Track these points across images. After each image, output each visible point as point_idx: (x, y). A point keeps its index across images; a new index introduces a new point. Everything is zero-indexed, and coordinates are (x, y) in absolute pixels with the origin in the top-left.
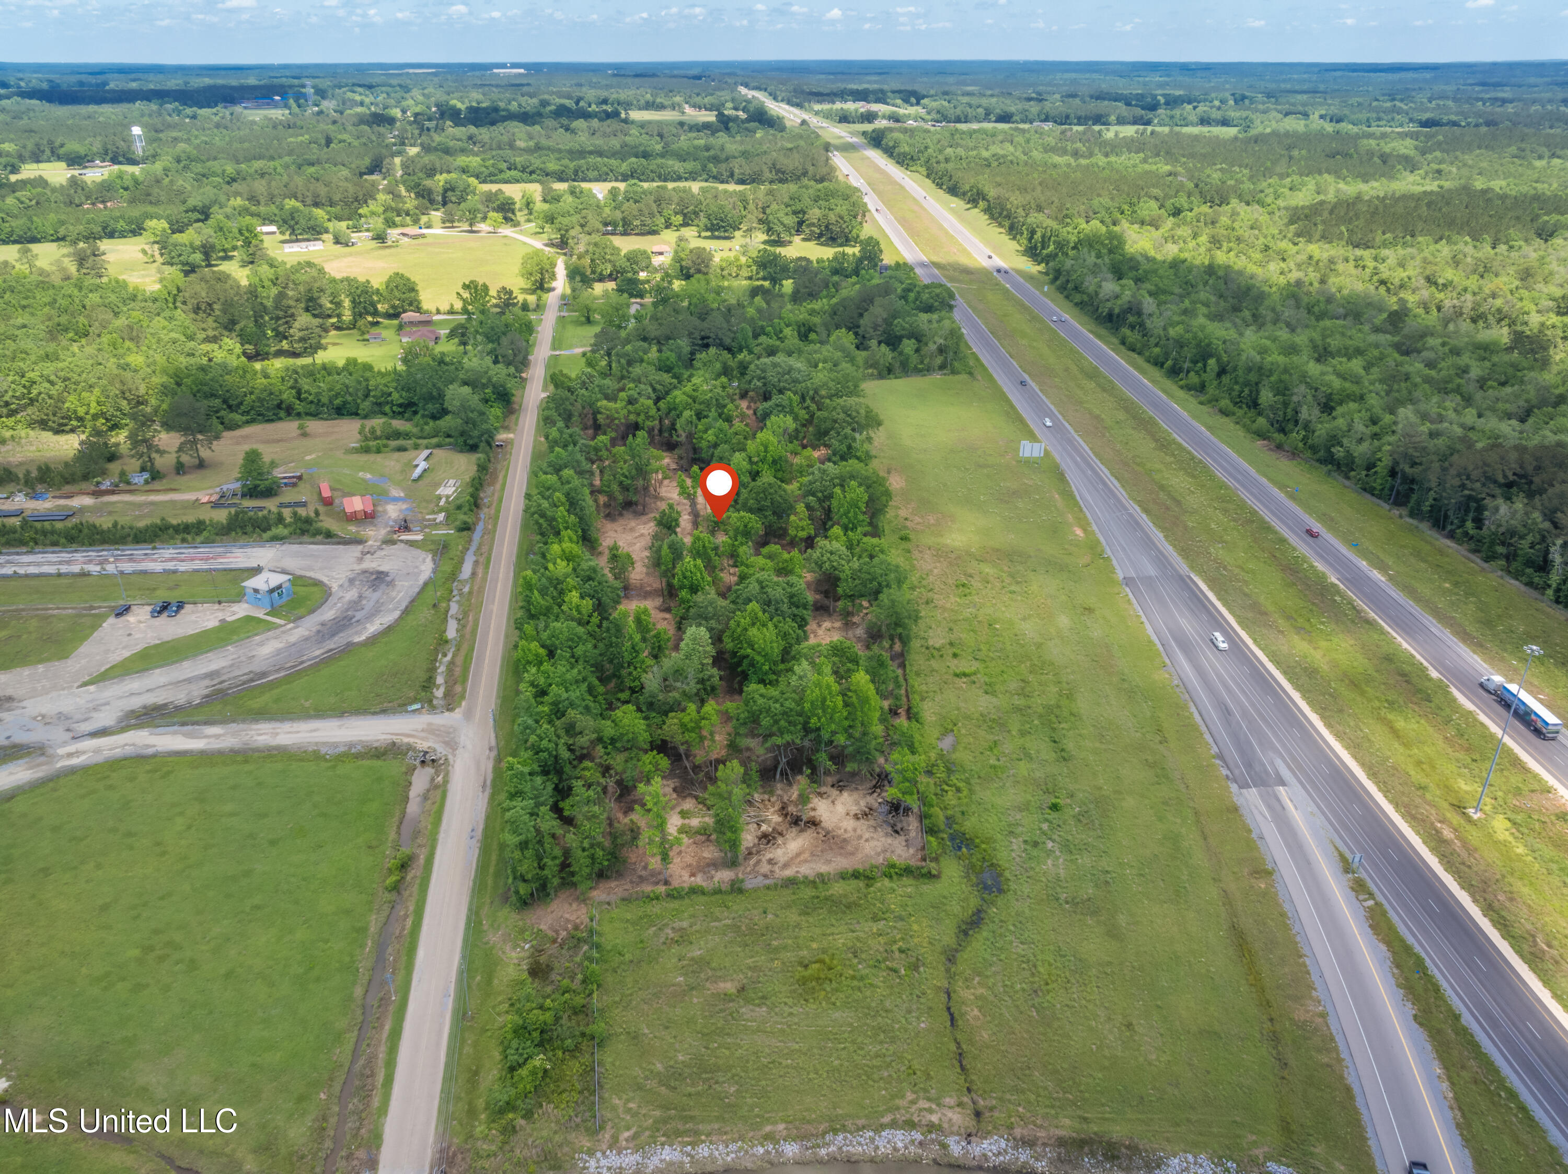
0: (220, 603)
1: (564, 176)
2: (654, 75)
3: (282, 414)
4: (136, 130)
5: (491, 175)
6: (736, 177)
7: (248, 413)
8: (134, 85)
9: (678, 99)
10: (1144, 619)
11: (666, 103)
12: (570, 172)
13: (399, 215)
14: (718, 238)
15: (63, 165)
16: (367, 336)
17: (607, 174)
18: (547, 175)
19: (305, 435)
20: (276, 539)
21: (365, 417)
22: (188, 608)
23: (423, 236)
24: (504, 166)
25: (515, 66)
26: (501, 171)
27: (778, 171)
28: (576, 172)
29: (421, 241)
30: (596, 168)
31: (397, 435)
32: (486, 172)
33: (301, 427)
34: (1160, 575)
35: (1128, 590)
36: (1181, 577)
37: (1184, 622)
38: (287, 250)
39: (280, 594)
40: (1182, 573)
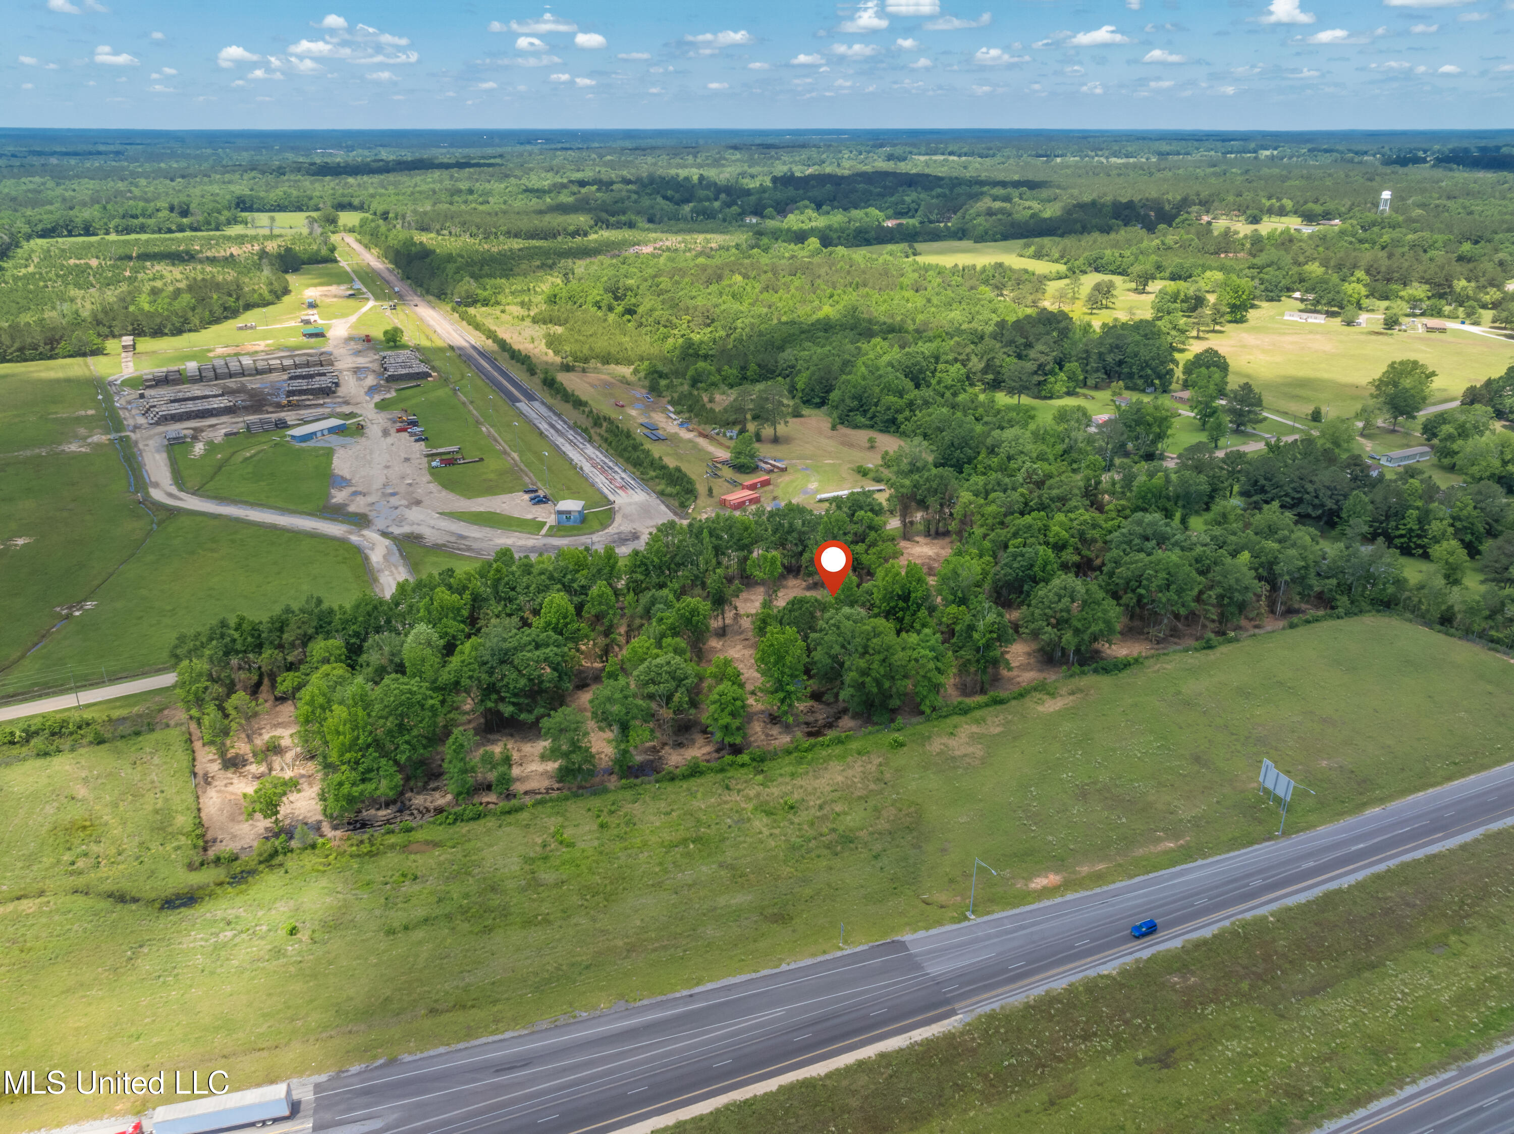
22: (549, 504)
34: (933, 978)
35: (866, 947)
36: (947, 1002)
37: (779, 1012)
38: (1286, 318)
39: (568, 519)
40: (957, 1006)
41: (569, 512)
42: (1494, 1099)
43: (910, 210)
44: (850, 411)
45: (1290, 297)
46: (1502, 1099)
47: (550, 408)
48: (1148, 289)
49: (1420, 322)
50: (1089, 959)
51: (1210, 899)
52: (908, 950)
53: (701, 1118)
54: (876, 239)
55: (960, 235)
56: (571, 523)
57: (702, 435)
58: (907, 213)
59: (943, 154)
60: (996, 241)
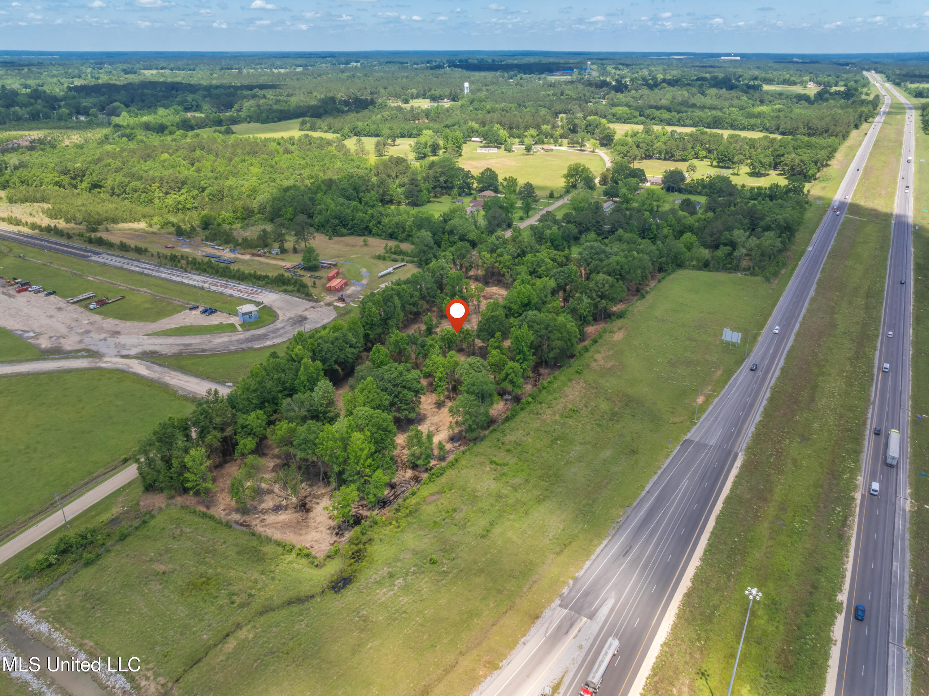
0: (230, 314)
1: (671, 122)
2: (817, 62)
3: (366, 233)
4: (466, 85)
5: (629, 118)
6: (780, 130)
7: (350, 229)
8: (515, 62)
9: (806, 78)
10: (660, 472)
11: (797, 81)
12: (675, 120)
13: (546, 138)
14: (722, 167)
15: (428, 100)
16: (455, 200)
17: (698, 123)
18: (661, 121)
19: (366, 245)
20: (285, 291)
21: (401, 241)
22: (219, 313)
23: (552, 150)
24: (637, 114)
25: (736, 55)
26: (635, 117)
27: (809, 128)
28: (679, 120)
29: (550, 153)
30: (692, 119)
31: (401, 253)
32: (626, 117)
33: (365, 241)
34: (716, 446)
35: (678, 448)
36: (729, 453)
37: (685, 483)
38: (478, 151)
39: (250, 317)
40: (735, 450)
41: (251, 313)
42: (887, 408)
43: (193, 106)
44: (336, 226)
45: (470, 141)
46: (888, 406)
47: (122, 257)
48: (396, 143)
49: (539, 147)
50: (750, 418)
51: (756, 383)
52: (693, 441)
53: (715, 528)
54: (196, 126)
55: (248, 119)
56: (253, 320)
57: (254, 255)
58: (191, 108)
59: (157, 69)
60: (275, 122)
